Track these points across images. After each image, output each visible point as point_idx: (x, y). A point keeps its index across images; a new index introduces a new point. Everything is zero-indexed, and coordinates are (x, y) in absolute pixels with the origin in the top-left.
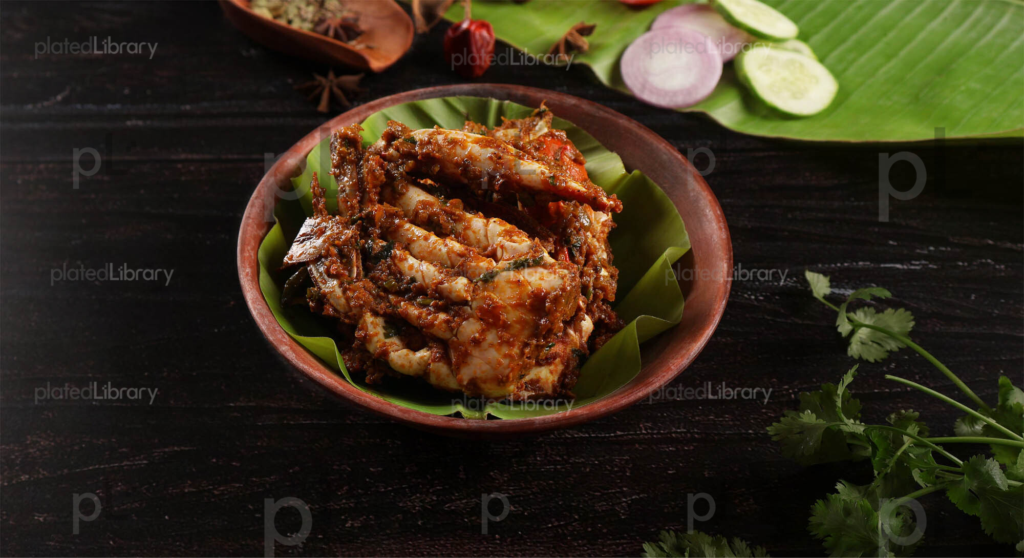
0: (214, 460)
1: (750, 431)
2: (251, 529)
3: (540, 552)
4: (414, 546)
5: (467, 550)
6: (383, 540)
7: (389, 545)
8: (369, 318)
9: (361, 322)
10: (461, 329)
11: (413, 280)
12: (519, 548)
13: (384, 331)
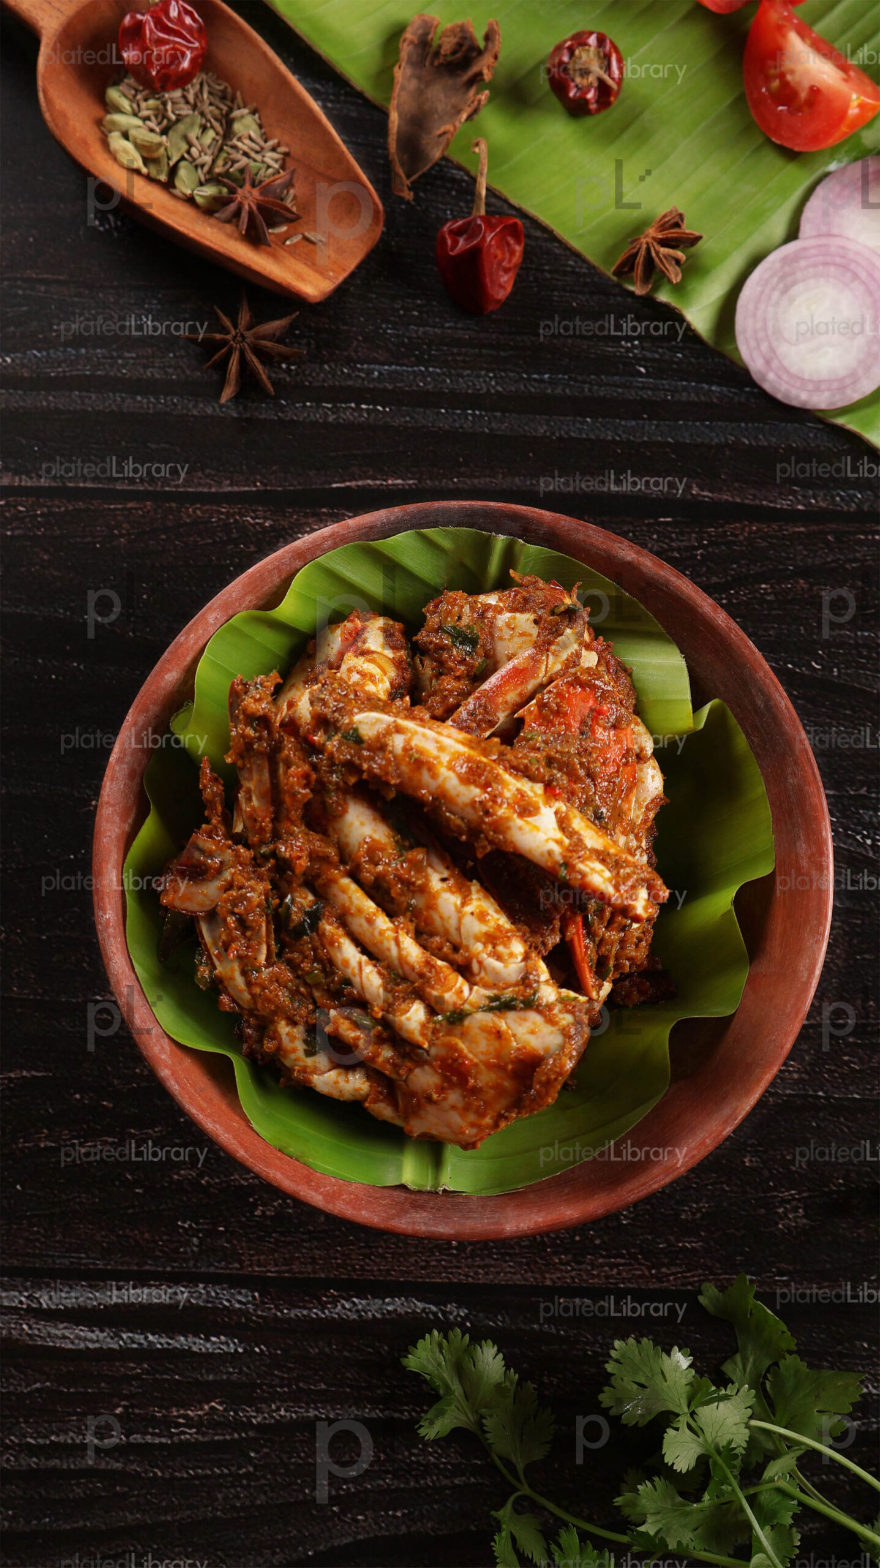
0: (78, 1096)
1: (820, 1093)
2: (130, 1211)
3: (509, 1269)
4: (344, 1255)
5: (413, 1265)
6: (304, 1241)
7: (310, 1249)
8: (283, 1028)
9: (272, 1028)
10: (411, 1076)
11: (348, 982)
12: (482, 1263)
13: (305, 1047)
